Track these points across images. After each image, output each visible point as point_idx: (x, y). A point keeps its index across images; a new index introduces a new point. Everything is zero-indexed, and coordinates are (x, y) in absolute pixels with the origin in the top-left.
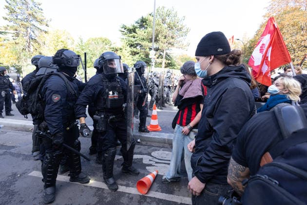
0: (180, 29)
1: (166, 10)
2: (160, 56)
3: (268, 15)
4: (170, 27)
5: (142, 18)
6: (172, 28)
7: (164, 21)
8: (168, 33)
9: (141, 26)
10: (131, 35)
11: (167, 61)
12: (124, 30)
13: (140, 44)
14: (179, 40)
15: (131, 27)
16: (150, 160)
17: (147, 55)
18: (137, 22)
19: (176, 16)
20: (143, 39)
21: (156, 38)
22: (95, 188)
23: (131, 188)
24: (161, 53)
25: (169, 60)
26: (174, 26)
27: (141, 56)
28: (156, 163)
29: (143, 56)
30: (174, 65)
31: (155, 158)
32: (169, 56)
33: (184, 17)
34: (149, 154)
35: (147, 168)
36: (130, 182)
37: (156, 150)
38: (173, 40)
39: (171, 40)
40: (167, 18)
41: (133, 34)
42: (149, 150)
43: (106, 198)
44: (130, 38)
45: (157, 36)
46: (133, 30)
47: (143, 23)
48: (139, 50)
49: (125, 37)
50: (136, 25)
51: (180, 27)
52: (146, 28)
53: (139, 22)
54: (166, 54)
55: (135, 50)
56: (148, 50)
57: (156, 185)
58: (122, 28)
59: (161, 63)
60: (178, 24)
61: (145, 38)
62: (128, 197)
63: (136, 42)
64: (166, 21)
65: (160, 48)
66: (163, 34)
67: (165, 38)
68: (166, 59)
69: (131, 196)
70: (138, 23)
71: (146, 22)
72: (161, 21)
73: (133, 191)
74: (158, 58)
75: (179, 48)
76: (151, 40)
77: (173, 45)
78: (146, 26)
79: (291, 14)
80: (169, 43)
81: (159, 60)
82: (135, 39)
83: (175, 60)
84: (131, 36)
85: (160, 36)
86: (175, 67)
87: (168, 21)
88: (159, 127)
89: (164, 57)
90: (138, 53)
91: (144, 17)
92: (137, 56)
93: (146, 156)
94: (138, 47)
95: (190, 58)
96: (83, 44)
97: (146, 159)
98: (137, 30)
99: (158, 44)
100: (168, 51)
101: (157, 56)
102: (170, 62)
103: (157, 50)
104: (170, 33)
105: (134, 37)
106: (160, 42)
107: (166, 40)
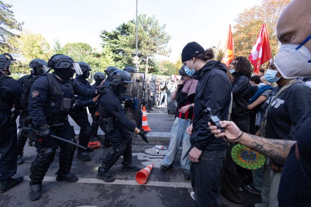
0: (162, 37)
1: (147, 18)
2: (143, 62)
3: (237, 27)
4: (152, 35)
5: (124, 24)
6: (153, 35)
7: (145, 28)
8: (150, 39)
9: (123, 33)
10: (112, 41)
11: (150, 67)
12: (105, 36)
13: (122, 50)
14: (160, 46)
15: (113, 34)
16: (144, 157)
17: (130, 61)
18: (118, 29)
19: (157, 24)
20: (126, 45)
21: (138, 44)
22: (95, 184)
23: (130, 181)
24: (144, 59)
25: (152, 66)
26: (156, 33)
27: (124, 62)
28: (150, 158)
29: (126, 62)
30: (157, 71)
31: (149, 154)
32: (151, 62)
33: (165, 25)
34: (143, 152)
35: (142, 163)
36: (128, 176)
37: (149, 148)
38: (155, 47)
39: (154, 47)
40: (148, 25)
41: (115, 40)
42: (142, 148)
43: (107, 191)
44: (112, 44)
45: (139, 42)
46: (114, 37)
47: (125, 29)
48: (122, 56)
49: (106, 43)
50: (117, 31)
51: (161, 34)
52: (128, 34)
53: (121, 28)
54: (149, 60)
55: (117, 56)
56: (130, 56)
57: (153, 176)
58: (103, 34)
59: (144, 69)
60: (159, 32)
61: (127, 44)
62: (129, 188)
63: (118, 48)
64: (148, 28)
65: (142, 54)
66: (146, 40)
67: (147, 45)
68: (149, 64)
69: (131, 187)
70: (120, 30)
71: (127, 29)
72: (142, 28)
73: (133, 182)
74: (141, 64)
75: (161, 54)
76: (133, 47)
77: (155, 52)
78: (128, 33)
79: (256, 26)
80: (151, 50)
81: (142, 66)
82: (117, 45)
83: (157, 66)
84: (113, 43)
85: (142, 43)
86: (158, 73)
87: (150, 28)
88: (149, 128)
89: (147, 63)
90: (120, 59)
91: (126, 24)
92: (120, 62)
93: (139, 153)
94: (120, 54)
95: (171, 64)
96: (61, 50)
97: (140, 156)
98: (119, 36)
99: (141, 50)
100: (151, 58)
101: (140, 62)
102: (153, 67)
103: (140, 56)
104: (151, 40)
105: (116, 44)
106: (143, 48)
107: (148, 47)
